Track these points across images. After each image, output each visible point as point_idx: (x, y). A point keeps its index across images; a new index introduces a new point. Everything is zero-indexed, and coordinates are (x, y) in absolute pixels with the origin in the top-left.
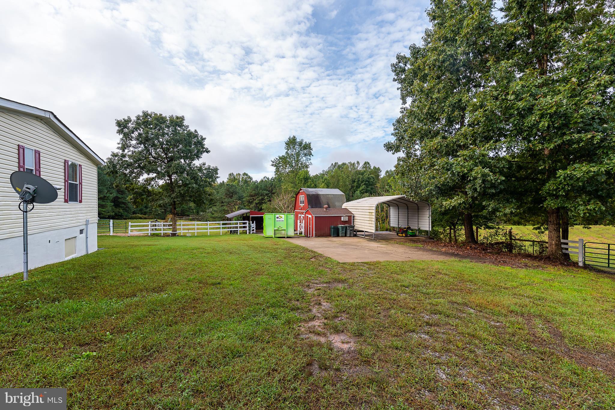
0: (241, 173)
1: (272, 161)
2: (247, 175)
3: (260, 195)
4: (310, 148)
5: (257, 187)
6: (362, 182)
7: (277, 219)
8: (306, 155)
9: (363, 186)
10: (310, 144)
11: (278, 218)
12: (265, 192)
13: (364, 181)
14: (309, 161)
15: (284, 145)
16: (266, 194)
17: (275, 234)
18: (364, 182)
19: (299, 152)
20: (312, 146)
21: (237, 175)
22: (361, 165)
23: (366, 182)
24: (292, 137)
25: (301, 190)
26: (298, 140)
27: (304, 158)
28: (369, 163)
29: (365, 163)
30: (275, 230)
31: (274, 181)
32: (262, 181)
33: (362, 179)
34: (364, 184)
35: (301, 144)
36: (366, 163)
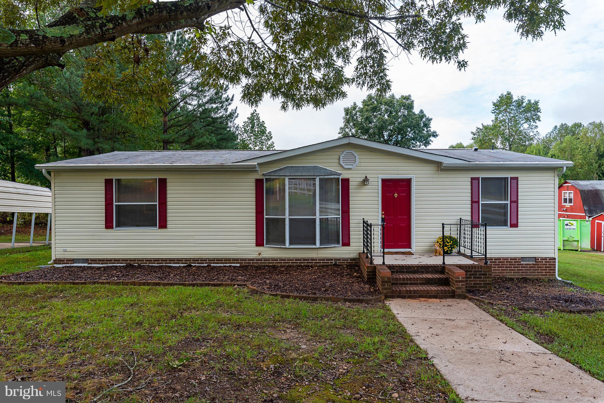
1: (472, 133)
4: (537, 110)
7: (566, 227)
8: (527, 120)
10: (536, 103)
11: (567, 225)
14: (535, 130)
15: (492, 107)
17: (564, 246)
20: (540, 105)
24: (504, 93)
25: (566, 183)
26: (515, 98)
27: (526, 126)
30: (564, 241)
35: (519, 103)
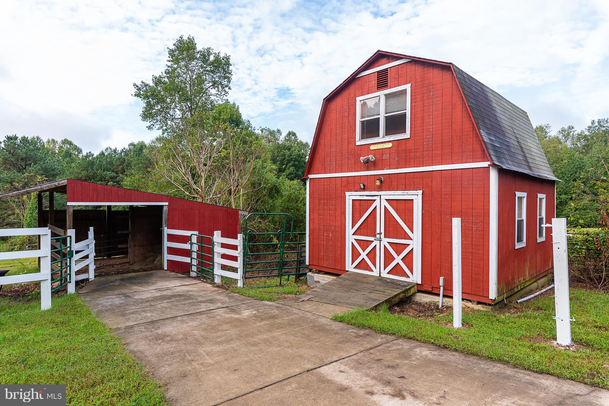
0: (59, 140)
2: (70, 143)
3: (97, 179)
5: (92, 164)
6: (289, 161)
9: (292, 169)
12: (109, 174)
13: (291, 160)
16: (112, 178)
18: (293, 162)
19: (199, 76)
20: (232, 64)
21: (49, 142)
22: (284, 134)
23: (294, 161)
24: (185, 38)
26: (199, 48)
28: (294, 134)
29: (289, 134)
31: (126, 155)
32: (102, 154)
33: (289, 157)
34: (292, 166)
35: (205, 55)
36: (291, 134)
